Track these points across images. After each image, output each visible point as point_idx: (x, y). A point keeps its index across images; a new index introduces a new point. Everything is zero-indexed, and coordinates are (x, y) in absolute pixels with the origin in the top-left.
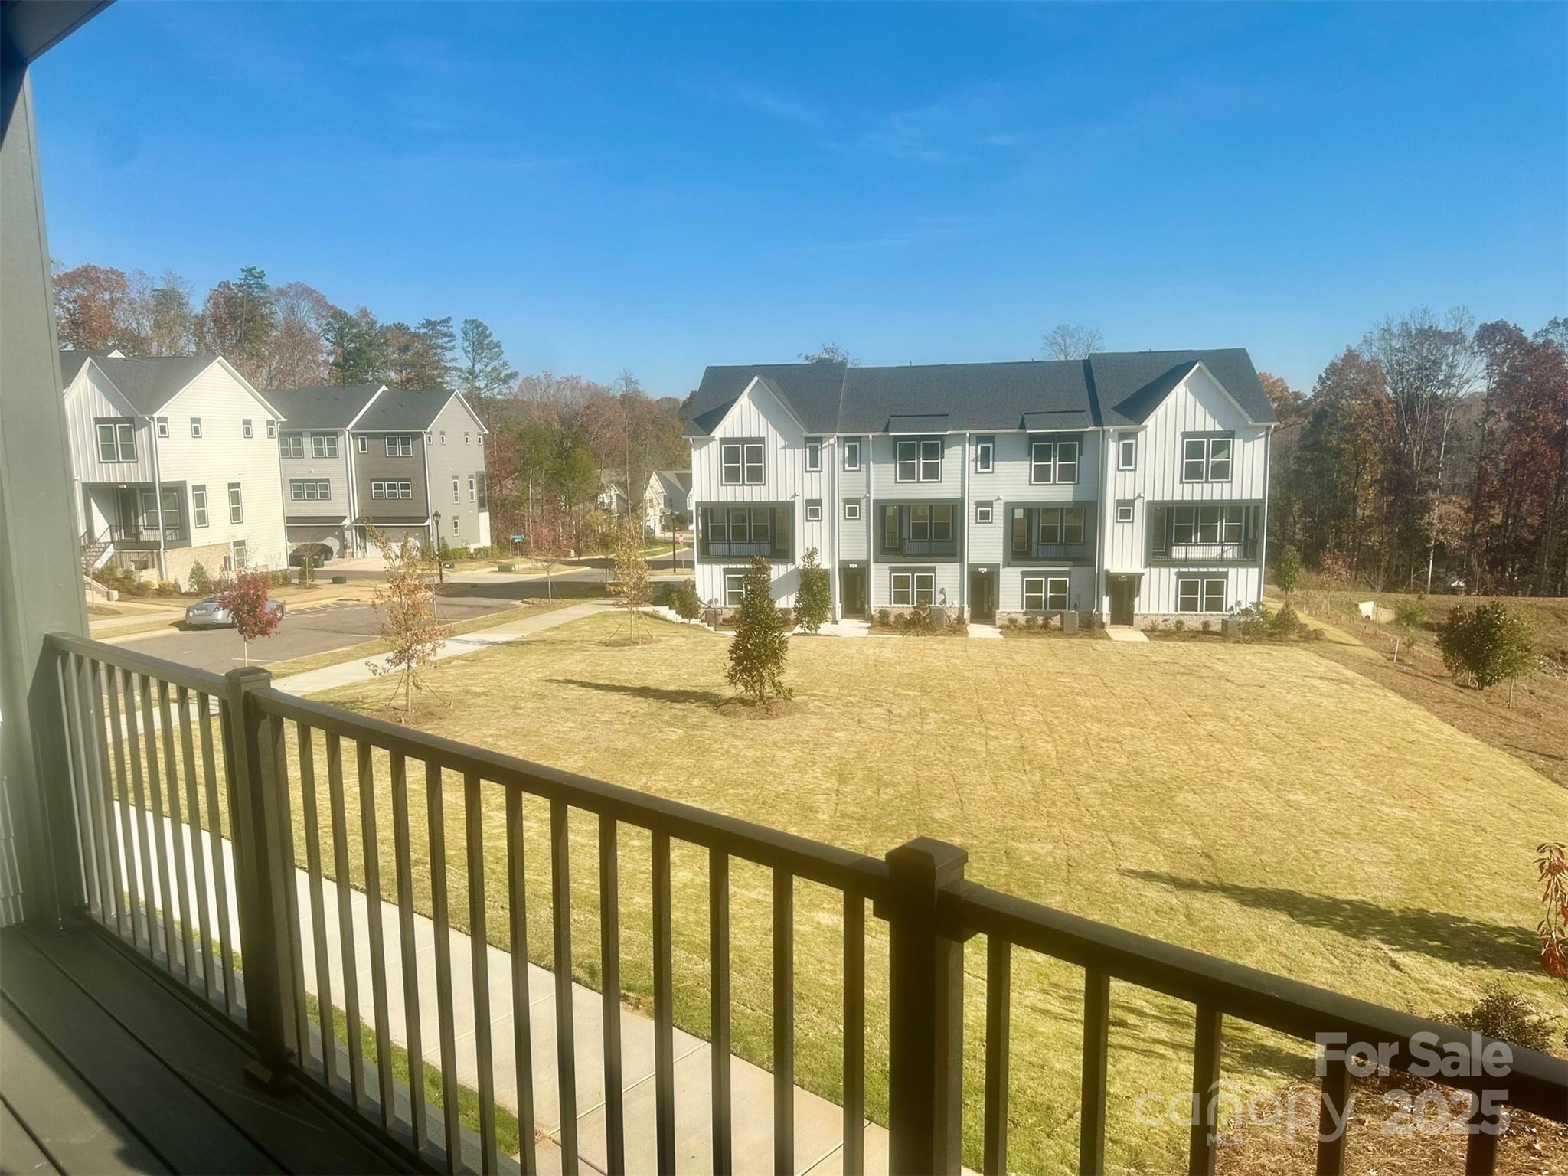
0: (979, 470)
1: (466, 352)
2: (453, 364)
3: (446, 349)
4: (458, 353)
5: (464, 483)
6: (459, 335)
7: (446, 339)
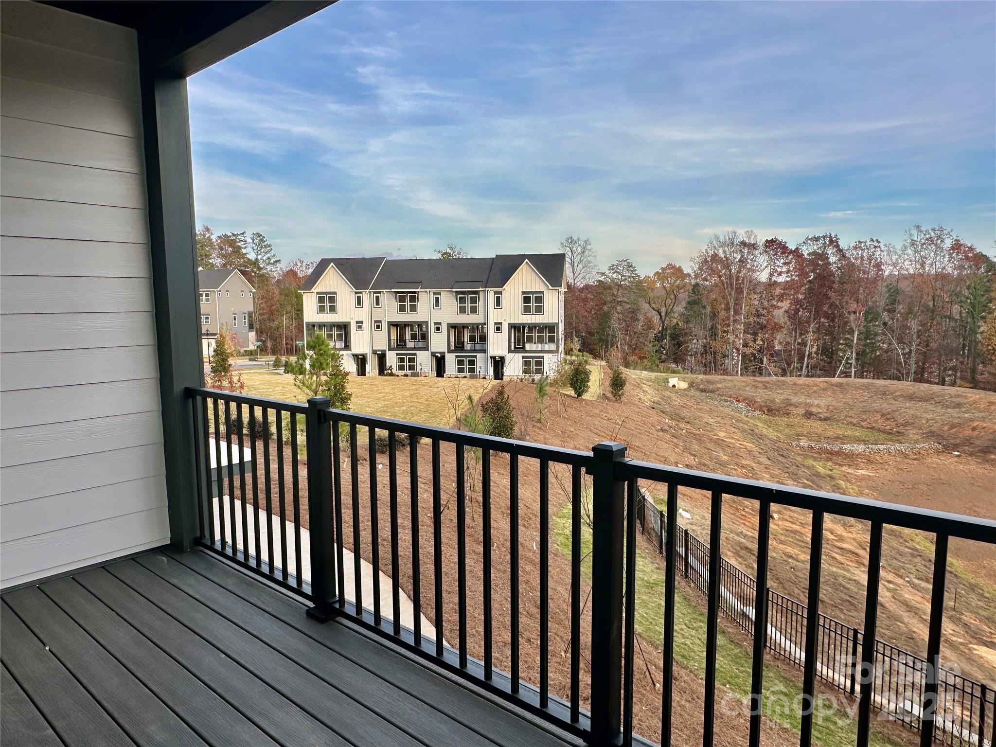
0: (435, 308)
1: (253, 250)
3: (243, 248)
4: (249, 250)
5: (240, 317)
6: (249, 240)
7: (243, 243)
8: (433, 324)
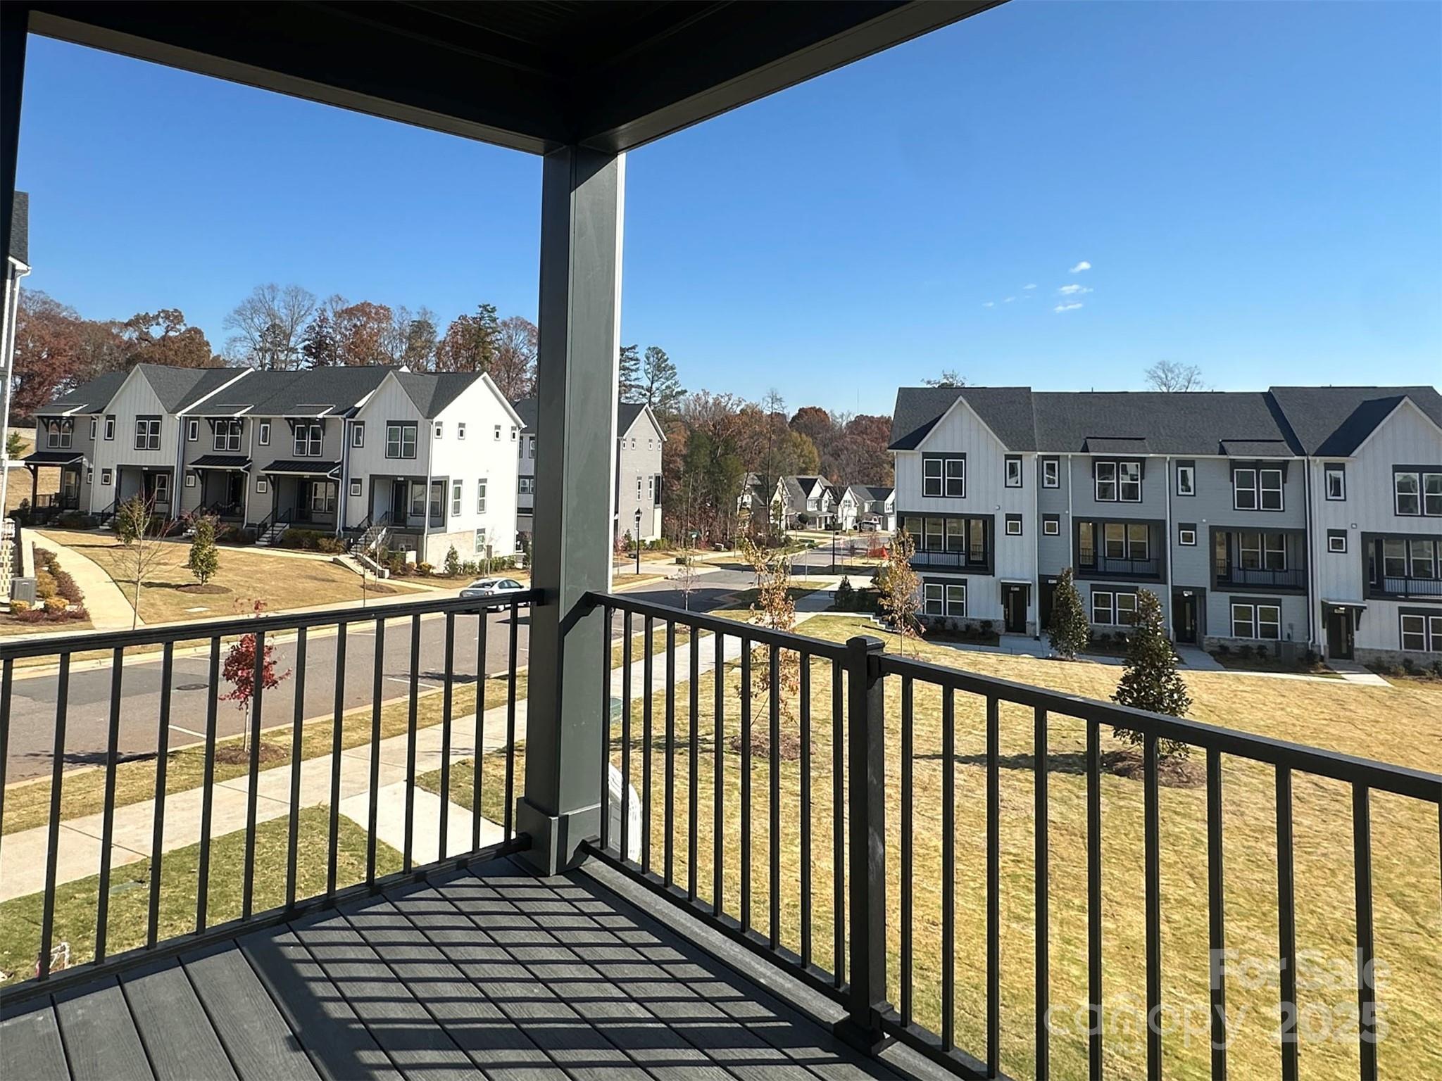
0: (1180, 493)
1: (647, 373)
2: (637, 383)
3: (632, 370)
4: (641, 374)
5: (645, 483)
6: (642, 359)
7: (634, 362)
8: (1176, 528)
